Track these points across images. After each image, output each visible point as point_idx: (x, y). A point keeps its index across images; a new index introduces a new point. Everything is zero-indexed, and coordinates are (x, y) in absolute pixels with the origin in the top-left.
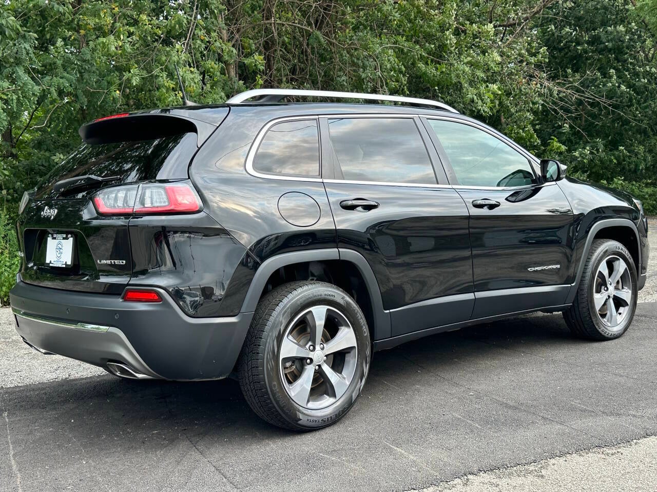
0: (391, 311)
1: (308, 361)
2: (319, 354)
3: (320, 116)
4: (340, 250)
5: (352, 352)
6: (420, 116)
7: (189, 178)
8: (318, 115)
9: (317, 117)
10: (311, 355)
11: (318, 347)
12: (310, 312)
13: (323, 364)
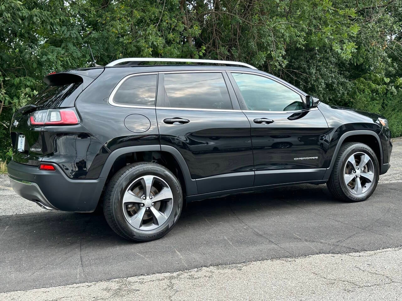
0: (196, 180)
1: (142, 205)
2: (148, 201)
3: (159, 73)
4: (161, 145)
5: (170, 201)
6: (226, 71)
7: (74, 106)
8: (158, 72)
9: (158, 73)
10: (143, 201)
11: (148, 198)
12: (143, 178)
13: (151, 207)
